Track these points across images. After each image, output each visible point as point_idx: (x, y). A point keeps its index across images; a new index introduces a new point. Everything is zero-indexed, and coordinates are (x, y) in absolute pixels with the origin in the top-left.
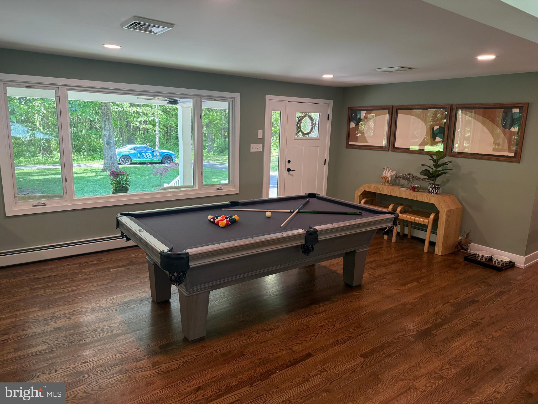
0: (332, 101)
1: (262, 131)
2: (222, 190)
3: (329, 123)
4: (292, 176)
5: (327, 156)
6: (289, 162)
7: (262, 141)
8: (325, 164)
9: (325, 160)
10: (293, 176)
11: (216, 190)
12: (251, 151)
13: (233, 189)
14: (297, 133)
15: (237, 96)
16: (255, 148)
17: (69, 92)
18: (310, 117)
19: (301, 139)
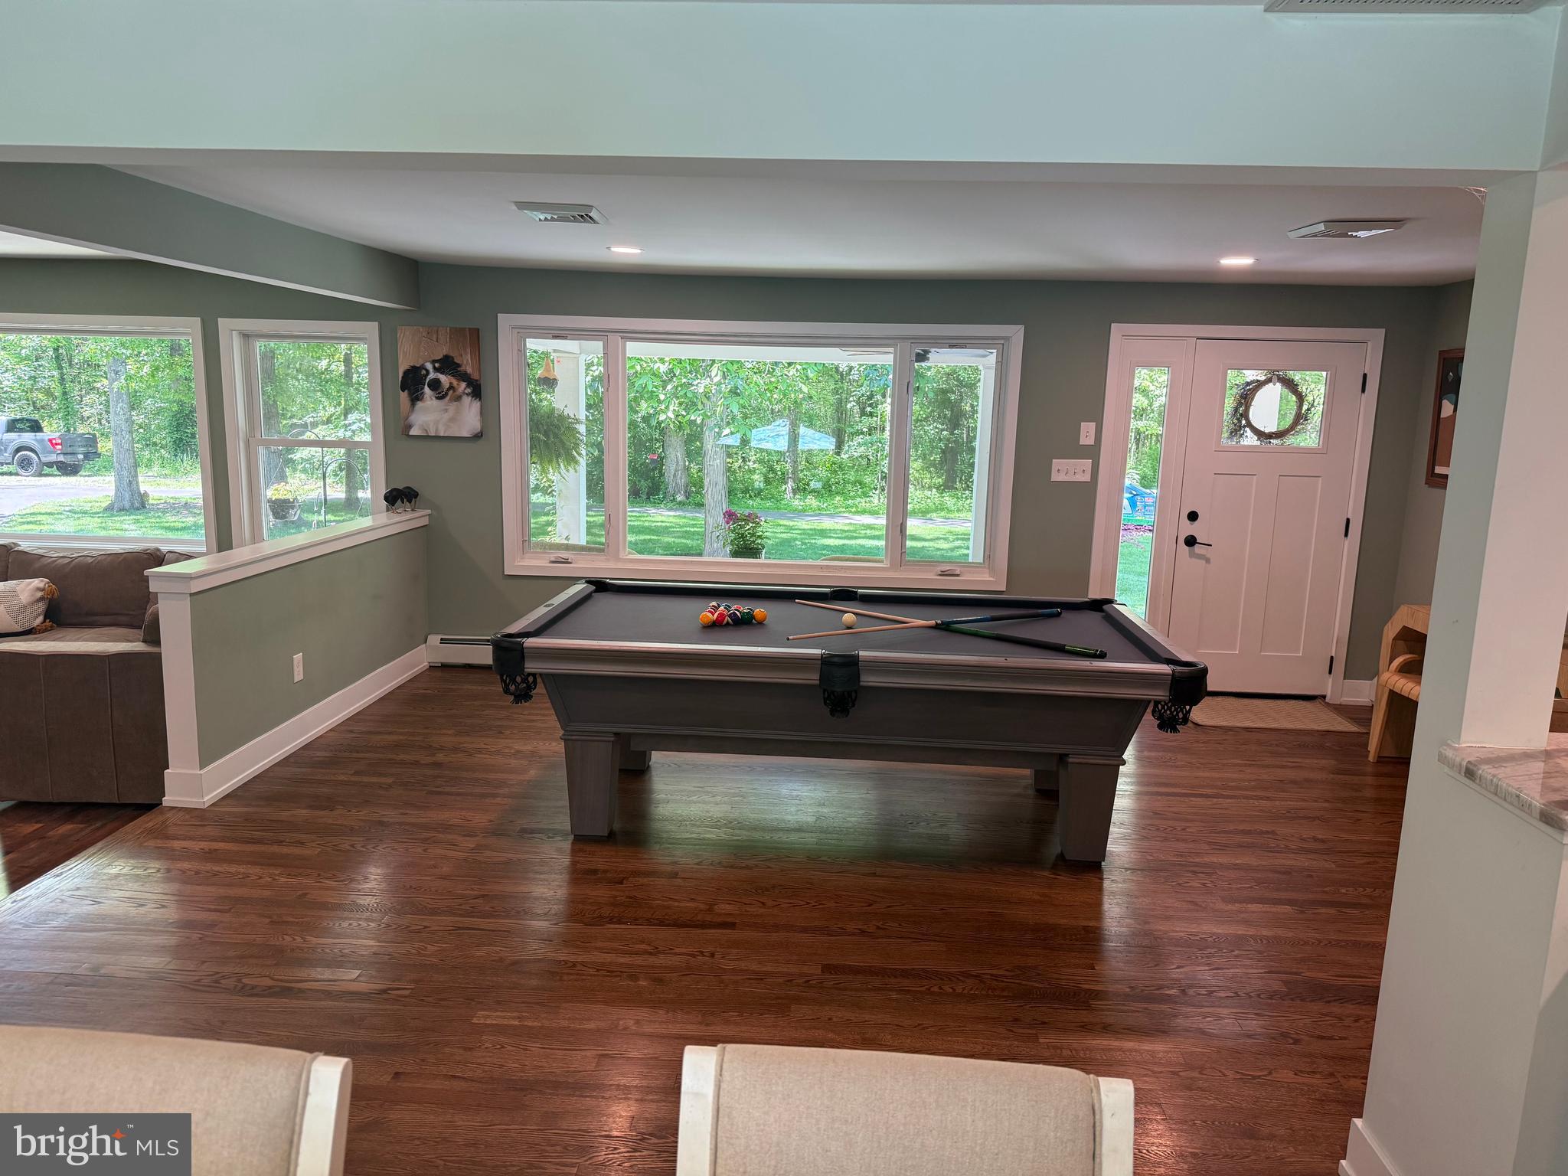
0: (1381, 333)
1: (1093, 425)
2: (958, 575)
3: (1369, 401)
4: (1204, 562)
5: (1355, 508)
6: (1193, 516)
7: (1093, 452)
8: (1346, 535)
9: (1348, 520)
10: (1208, 561)
11: (940, 575)
12: (1053, 479)
13: (991, 579)
14: (1236, 431)
15: (1016, 333)
16: (1067, 470)
17: (630, 345)
18: (1290, 385)
19: (1251, 449)
